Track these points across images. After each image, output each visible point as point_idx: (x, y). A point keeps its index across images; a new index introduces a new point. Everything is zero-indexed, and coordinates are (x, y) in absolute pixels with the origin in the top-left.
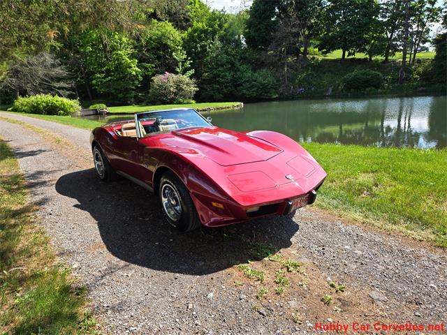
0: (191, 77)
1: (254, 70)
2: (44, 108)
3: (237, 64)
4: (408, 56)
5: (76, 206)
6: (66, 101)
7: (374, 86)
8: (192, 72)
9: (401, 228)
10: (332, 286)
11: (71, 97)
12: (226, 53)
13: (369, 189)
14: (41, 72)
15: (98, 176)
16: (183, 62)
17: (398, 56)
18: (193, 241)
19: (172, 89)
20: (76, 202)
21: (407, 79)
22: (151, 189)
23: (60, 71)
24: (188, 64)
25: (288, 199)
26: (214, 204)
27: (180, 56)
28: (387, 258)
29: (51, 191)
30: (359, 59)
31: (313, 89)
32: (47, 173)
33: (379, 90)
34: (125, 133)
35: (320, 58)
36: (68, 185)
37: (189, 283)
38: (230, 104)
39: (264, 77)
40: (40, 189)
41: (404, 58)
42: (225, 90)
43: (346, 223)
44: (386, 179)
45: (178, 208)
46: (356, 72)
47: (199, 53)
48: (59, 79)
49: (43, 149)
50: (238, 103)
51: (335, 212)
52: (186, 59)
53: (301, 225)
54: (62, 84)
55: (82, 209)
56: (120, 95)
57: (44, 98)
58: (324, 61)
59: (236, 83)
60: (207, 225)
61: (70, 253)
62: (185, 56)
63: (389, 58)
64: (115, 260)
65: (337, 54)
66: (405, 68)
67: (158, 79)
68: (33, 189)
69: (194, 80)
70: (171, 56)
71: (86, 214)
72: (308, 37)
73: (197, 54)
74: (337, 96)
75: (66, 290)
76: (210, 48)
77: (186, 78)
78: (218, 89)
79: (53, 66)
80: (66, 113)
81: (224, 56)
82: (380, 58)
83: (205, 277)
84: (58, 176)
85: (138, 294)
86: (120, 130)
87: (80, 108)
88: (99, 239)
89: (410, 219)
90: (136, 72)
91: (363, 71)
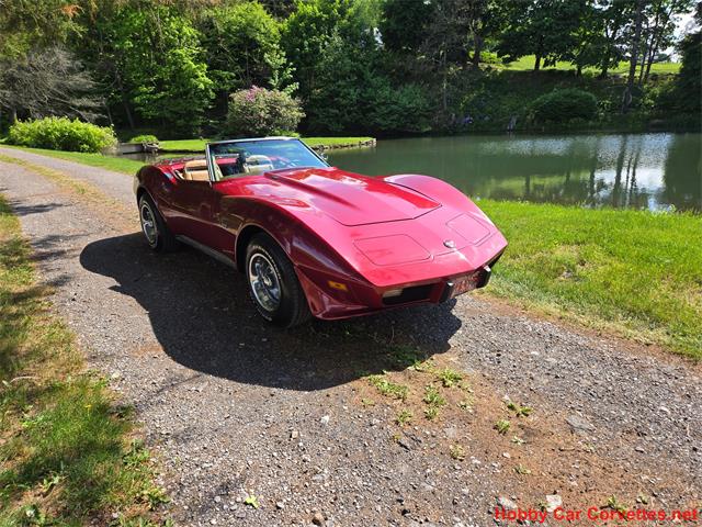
0: (293, 95)
1: (395, 86)
2: (58, 139)
3: (368, 75)
4: (638, 68)
5: (112, 288)
6: (92, 128)
7: (584, 116)
8: (295, 86)
9: (619, 325)
10: (511, 407)
11: (100, 123)
12: (351, 57)
13: (571, 269)
14: (51, 81)
15: (147, 245)
16: (281, 70)
17: (623, 68)
18: (298, 341)
19: (262, 114)
20: (113, 282)
21: (635, 106)
22: (233, 263)
23: (81, 80)
24: (288, 74)
25: (447, 279)
26: (333, 284)
27: (276, 59)
28: (595, 369)
29: (74, 266)
30: (561, 72)
31: (487, 118)
32: (66, 239)
33: (591, 123)
34: (190, 176)
35: (500, 68)
36: (99, 257)
37: (293, 401)
38: (355, 140)
39: (409, 97)
40: (54, 263)
41: (632, 71)
42: (347, 118)
43: (535, 318)
44: (598, 254)
45: (275, 291)
46: (556, 93)
47: (306, 55)
48: (80, 94)
49: (58, 202)
50: (368, 139)
51: (518, 301)
52: (285, 66)
53: (465, 321)
54: (85, 101)
55: (124, 292)
56: (181, 122)
57: (58, 124)
58: (506, 73)
59: (364, 106)
60: (320, 316)
61: (106, 357)
62: (284, 61)
63: (609, 70)
64: (178, 368)
65: (527, 63)
66: (633, 87)
67: (240, 97)
68: (45, 262)
69: (298, 100)
70: (262, 59)
71: (131, 300)
72: (482, 34)
73: (304, 57)
74: (523, 131)
75: (103, 410)
76: (324, 47)
77: (284, 96)
78: (337, 115)
79: (71, 71)
80: (94, 149)
81: (347, 61)
82: (594, 70)
83: (317, 393)
84: (84, 243)
85: (215, 417)
86: (182, 171)
87: (116, 140)
88: (152, 337)
89: (632, 312)
90: (205, 84)
91: (567, 91)
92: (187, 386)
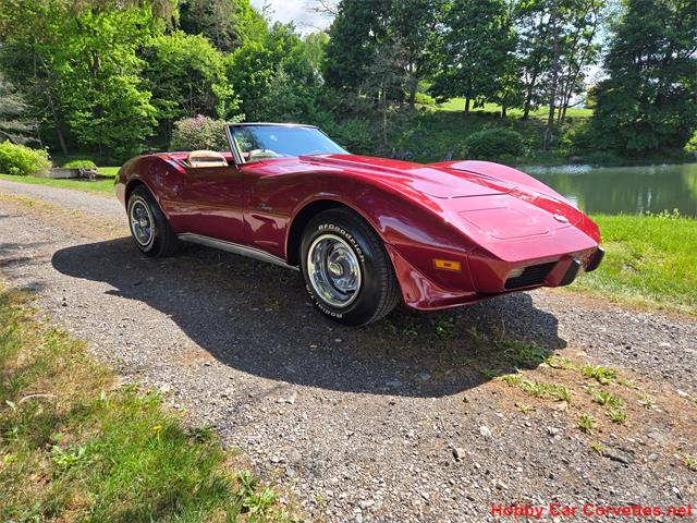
1: (338, 121)
3: (313, 109)
4: (556, 110)
5: (112, 292)
6: (24, 151)
7: (511, 152)
8: (242, 117)
11: (33, 146)
12: (297, 93)
16: (228, 101)
17: (543, 111)
19: (209, 142)
21: (560, 145)
23: (12, 102)
24: (235, 105)
26: (440, 264)
27: (223, 90)
30: (489, 114)
31: (425, 153)
33: (518, 159)
34: (195, 164)
35: (433, 109)
37: (425, 410)
39: (353, 131)
40: (20, 269)
41: (552, 114)
46: (485, 132)
47: (252, 87)
52: (233, 97)
54: (16, 124)
55: (128, 297)
56: (120, 149)
58: (439, 113)
60: (414, 305)
61: (139, 368)
62: (231, 92)
63: (531, 113)
65: (456, 104)
66: (553, 127)
67: (185, 125)
68: (8, 269)
70: (208, 89)
72: (417, 75)
73: (250, 89)
76: (270, 81)
80: (24, 171)
81: (292, 95)
82: (517, 112)
85: (332, 434)
87: (50, 164)
90: (148, 111)
92: (272, 399)
